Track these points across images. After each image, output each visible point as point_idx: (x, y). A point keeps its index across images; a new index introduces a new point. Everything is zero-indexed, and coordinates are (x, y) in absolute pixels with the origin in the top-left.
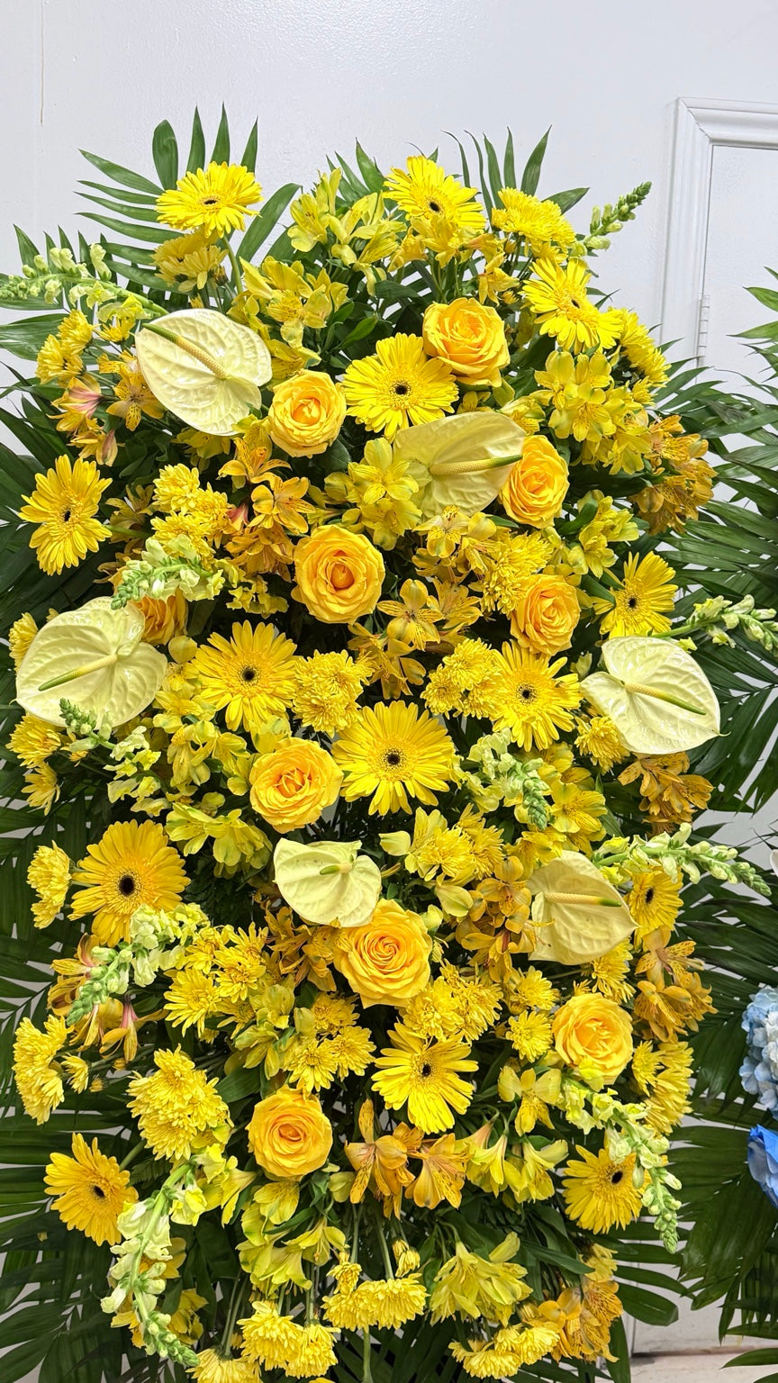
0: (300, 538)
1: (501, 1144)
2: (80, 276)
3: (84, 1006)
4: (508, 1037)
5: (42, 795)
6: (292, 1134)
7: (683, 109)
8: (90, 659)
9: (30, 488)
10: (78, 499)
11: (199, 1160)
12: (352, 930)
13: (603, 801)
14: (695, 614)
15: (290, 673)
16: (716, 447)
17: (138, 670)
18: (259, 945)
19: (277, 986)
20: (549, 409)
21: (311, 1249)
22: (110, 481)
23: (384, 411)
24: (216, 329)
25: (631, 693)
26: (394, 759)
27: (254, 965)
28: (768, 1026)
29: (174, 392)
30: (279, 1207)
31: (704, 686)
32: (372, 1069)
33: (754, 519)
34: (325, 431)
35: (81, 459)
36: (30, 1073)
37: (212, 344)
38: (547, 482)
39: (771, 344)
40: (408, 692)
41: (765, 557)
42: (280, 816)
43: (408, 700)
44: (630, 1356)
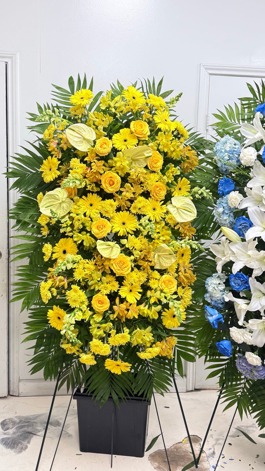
0: (102, 174)
1: (147, 306)
2: (53, 116)
3: (57, 271)
4: (149, 284)
5: (45, 232)
6: (101, 302)
7: (201, 65)
8: (56, 202)
9: (42, 163)
10: (53, 166)
11: (81, 308)
12: (114, 259)
13: (171, 233)
14: (193, 191)
15: (100, 204)
16: (203, 153)
17: (67, 204)
18: (94, 263)
19: (98, 272)
20: (159, 145)
21: (106, 327)
22: (60, 162)
23: (121, 145)
24: (83, 128)
25: (177, 209)
26: (124, 224)
27: (93, 267)
28: (209, 284)
29: (74, 142)
30: (99, 319)
31: (193, 207)
32: (118, 290)
33: (211, 170)
34: (108, 150)
35: (54, 157)
36: (44, 291)
37: (82, 131)
38: (158, 161)
39: (218, 128)
40: (127, 209)
41: (213, 179)
42: (98, 235)
43: (127, 210)
44: (194, 389)
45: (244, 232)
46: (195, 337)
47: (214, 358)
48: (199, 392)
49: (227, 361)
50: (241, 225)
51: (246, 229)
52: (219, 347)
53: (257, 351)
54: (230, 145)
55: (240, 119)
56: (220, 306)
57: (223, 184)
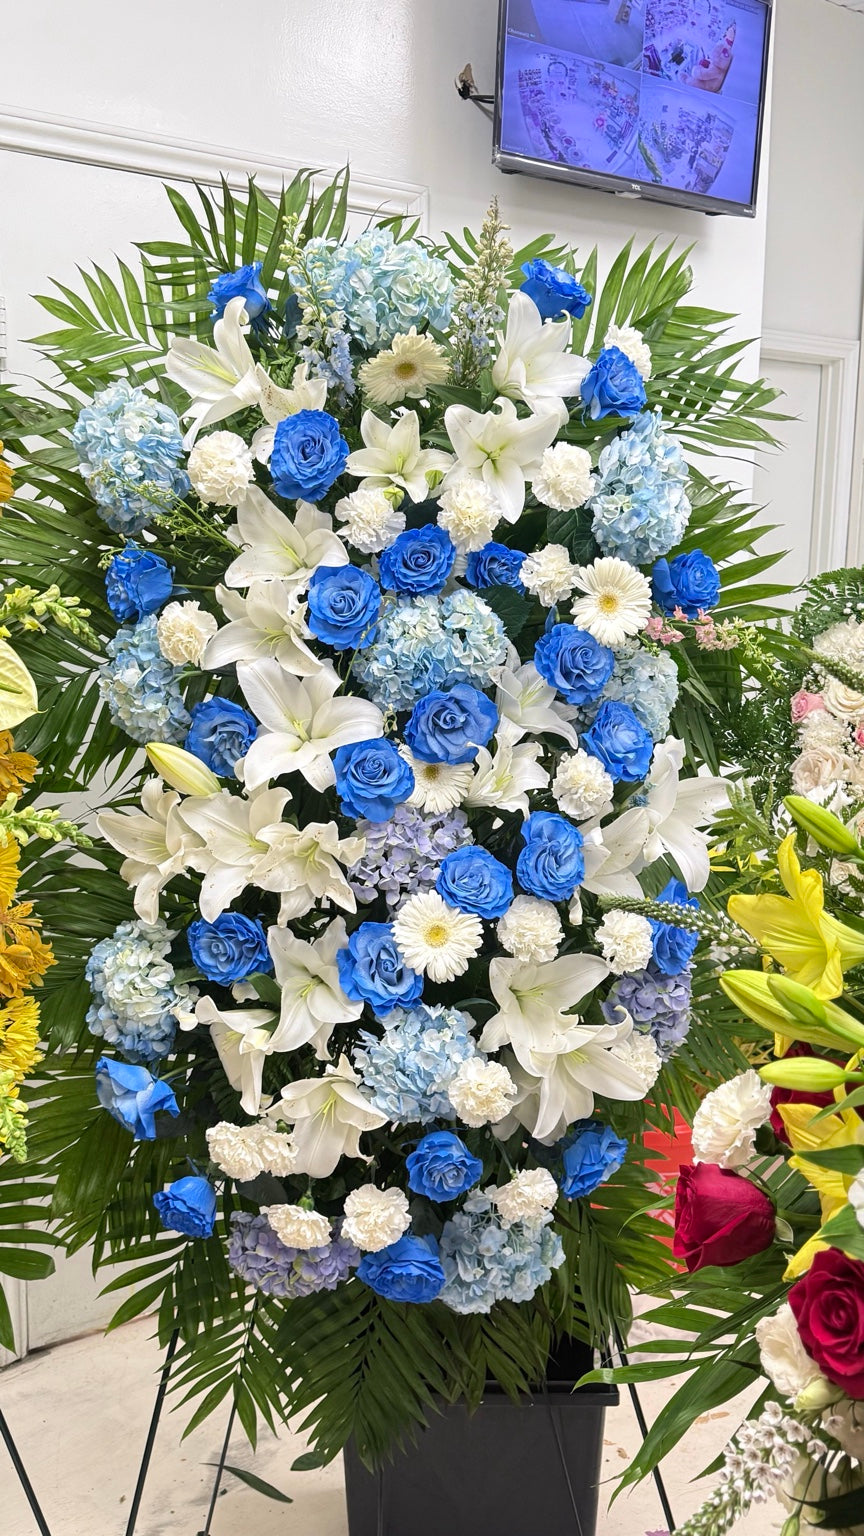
14: (6, 603)
28: (106, 970)
31: (21, 669)
33: (58, 516)
39: (61, 352)
41: (74, 552)
44: (25, 1354)
45: (227, 756)
46: (53, 1180)
47: (133, 1242)
48: (46, 1359)
49: (182, 1247)
50: (214, 731)
51: (233, 744)
52: (169, 1208)
53: (309, 1193)
54: (139, 421)
55: (148, 322)
56: (159, 1048)
57: (128, 575)
